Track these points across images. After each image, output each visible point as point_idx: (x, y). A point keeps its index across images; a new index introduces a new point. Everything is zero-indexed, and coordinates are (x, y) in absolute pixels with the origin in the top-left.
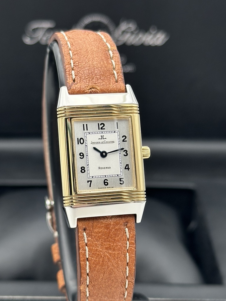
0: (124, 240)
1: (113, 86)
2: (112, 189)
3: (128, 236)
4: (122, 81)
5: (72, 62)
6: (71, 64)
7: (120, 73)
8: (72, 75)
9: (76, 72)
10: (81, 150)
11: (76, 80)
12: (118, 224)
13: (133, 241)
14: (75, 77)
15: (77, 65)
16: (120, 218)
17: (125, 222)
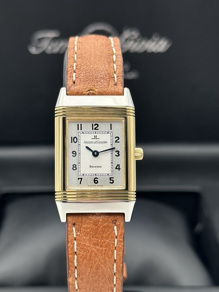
0: (112, 237)
1: (111, 88)
2: (102, 187)
3: (116, 234)
4: (121, 85)
5: (75, 65)
6: (73, 67)
7: (121, 76)
8: (73, 77)
9: (77, 74)
10: (74, 149)
11: (76, 82)
12: (107, 222)
13: (122, 239)
14: (76, 79)
15: (79, 68)
16: (108, 216)
17: (113, 221)
